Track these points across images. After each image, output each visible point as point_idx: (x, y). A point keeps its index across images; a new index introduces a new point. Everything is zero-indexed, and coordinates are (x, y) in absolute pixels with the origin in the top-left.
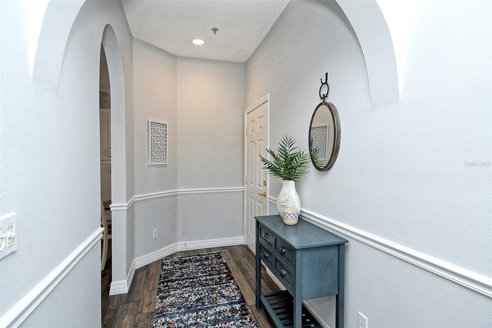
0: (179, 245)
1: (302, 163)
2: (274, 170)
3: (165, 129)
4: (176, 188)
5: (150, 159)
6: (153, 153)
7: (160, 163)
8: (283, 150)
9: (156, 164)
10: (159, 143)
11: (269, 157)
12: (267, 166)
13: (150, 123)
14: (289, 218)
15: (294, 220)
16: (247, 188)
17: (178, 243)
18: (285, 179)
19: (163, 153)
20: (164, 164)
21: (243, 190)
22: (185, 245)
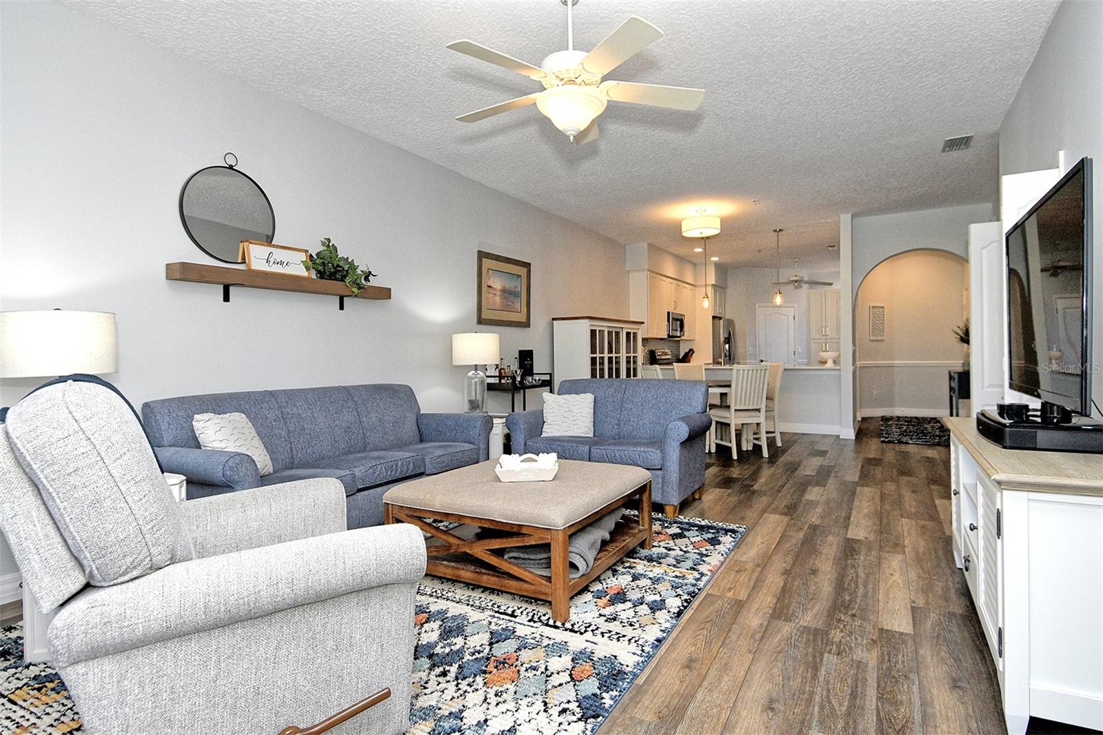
3: (883, 310)
4: (892, 360)
5: (871, 335)
6: (873, 330)
7: (880, 338)
9: (876, 338)
10: (878, 321)
13: (871, 307)
19: (881, 330)
20: (882, 339)
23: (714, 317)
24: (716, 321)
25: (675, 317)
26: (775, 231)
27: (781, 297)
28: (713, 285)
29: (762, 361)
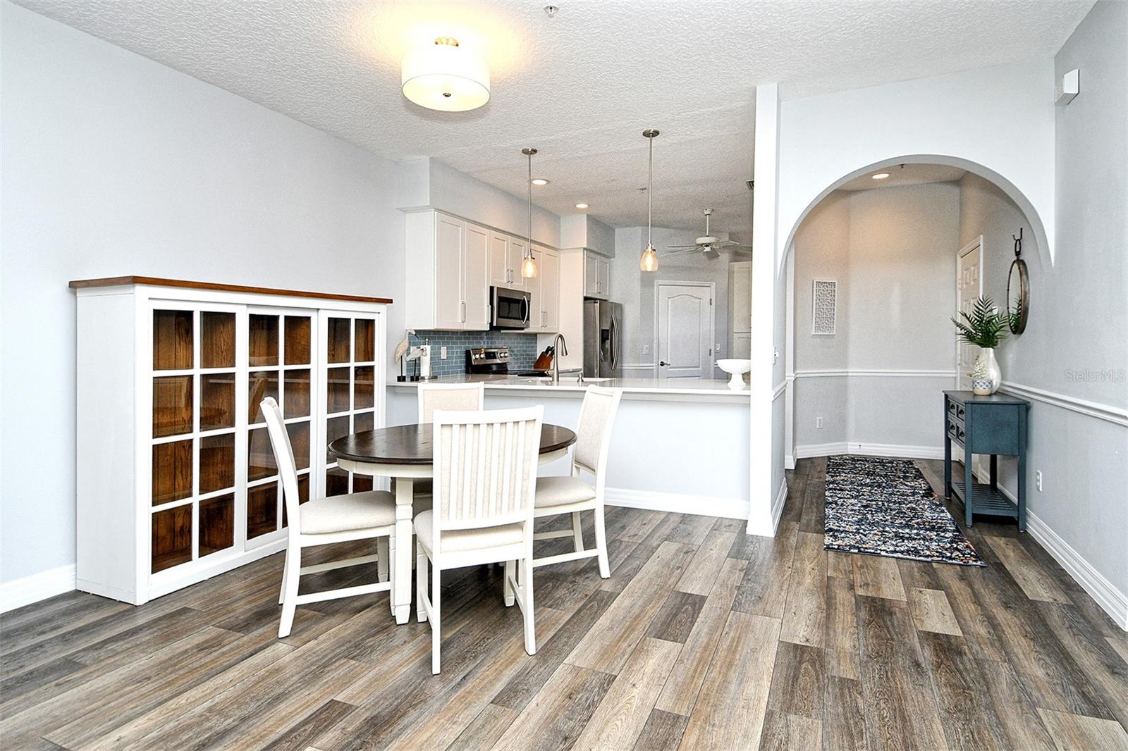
0: (851, 445)
1: (1002, 327)
2: (970, 337)
3: (833, 289)
4: (846, 368)
5: (814, 327)
6: (817, 319)
7: (827, 333)
8: (978, 311)
9: (821, 333)
10: (825, 306)
11: (960, 319)
12: (963, 332)
13: (815, 283)
14: (978, 386)
15: (984, 390)
16: (961, 373)
17: (849, 443)
18: (983, 345)
19: (829, 320)
20: (831, 334)
21: (954, 375)
22: (858, 447)
23: (586, 299)
24: (590, 304)
25: (504, 295)
26: (646, 134)
27: (655, 256)
28: (585, 249)
29: (662, 364)
